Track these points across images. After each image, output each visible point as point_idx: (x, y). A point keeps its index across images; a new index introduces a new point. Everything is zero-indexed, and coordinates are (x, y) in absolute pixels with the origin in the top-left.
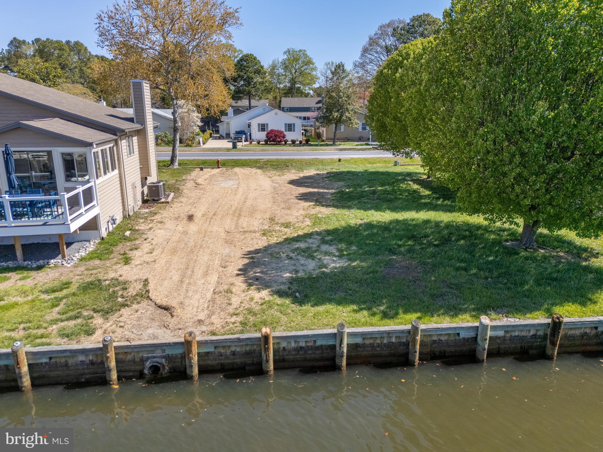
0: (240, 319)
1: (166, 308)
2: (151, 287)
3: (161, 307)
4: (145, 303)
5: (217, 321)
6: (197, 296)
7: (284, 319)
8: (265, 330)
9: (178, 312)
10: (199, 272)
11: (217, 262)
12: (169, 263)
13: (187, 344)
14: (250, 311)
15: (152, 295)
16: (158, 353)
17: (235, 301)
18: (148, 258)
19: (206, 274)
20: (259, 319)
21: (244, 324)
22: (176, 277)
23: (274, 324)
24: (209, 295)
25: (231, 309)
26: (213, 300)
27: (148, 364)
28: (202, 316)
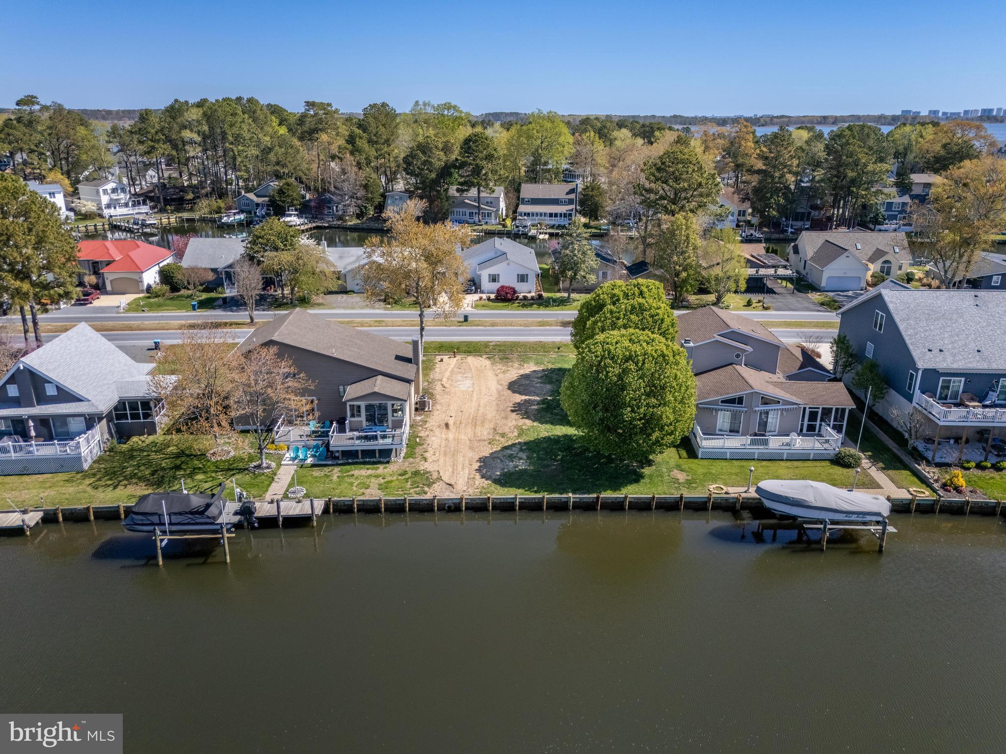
0: (479, 490)
1: (450, 485)
2: (441, 474)
3: (448, 484)
4: (441, 482)
5: (471, 491)
6: (461, 480)
7: (496, 491)
8: (489, 495)
9: (455, 486)
10: (460, 467)
11: (467, 462)
12: (445, 461)
13: (462, 499)
14: (483, 487)
15: (443, 478)
16: (450, 502)
17: (477, 483)
18: (434, 458)
19: (463, 469)
20: (486, 491)
21: (481, 492)
22: (450, 470)
23: (492, 493)
24: (466, 479)
25: (475, 487)
26: (468, 482)
27: (447, 505)
28: (465, 488)
